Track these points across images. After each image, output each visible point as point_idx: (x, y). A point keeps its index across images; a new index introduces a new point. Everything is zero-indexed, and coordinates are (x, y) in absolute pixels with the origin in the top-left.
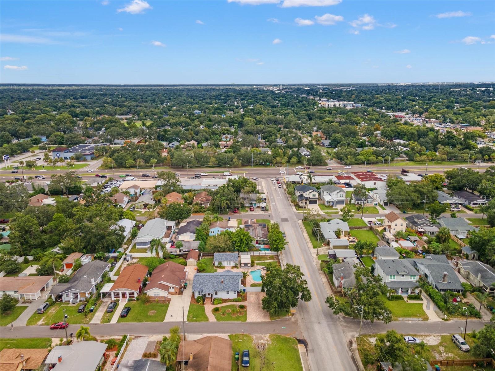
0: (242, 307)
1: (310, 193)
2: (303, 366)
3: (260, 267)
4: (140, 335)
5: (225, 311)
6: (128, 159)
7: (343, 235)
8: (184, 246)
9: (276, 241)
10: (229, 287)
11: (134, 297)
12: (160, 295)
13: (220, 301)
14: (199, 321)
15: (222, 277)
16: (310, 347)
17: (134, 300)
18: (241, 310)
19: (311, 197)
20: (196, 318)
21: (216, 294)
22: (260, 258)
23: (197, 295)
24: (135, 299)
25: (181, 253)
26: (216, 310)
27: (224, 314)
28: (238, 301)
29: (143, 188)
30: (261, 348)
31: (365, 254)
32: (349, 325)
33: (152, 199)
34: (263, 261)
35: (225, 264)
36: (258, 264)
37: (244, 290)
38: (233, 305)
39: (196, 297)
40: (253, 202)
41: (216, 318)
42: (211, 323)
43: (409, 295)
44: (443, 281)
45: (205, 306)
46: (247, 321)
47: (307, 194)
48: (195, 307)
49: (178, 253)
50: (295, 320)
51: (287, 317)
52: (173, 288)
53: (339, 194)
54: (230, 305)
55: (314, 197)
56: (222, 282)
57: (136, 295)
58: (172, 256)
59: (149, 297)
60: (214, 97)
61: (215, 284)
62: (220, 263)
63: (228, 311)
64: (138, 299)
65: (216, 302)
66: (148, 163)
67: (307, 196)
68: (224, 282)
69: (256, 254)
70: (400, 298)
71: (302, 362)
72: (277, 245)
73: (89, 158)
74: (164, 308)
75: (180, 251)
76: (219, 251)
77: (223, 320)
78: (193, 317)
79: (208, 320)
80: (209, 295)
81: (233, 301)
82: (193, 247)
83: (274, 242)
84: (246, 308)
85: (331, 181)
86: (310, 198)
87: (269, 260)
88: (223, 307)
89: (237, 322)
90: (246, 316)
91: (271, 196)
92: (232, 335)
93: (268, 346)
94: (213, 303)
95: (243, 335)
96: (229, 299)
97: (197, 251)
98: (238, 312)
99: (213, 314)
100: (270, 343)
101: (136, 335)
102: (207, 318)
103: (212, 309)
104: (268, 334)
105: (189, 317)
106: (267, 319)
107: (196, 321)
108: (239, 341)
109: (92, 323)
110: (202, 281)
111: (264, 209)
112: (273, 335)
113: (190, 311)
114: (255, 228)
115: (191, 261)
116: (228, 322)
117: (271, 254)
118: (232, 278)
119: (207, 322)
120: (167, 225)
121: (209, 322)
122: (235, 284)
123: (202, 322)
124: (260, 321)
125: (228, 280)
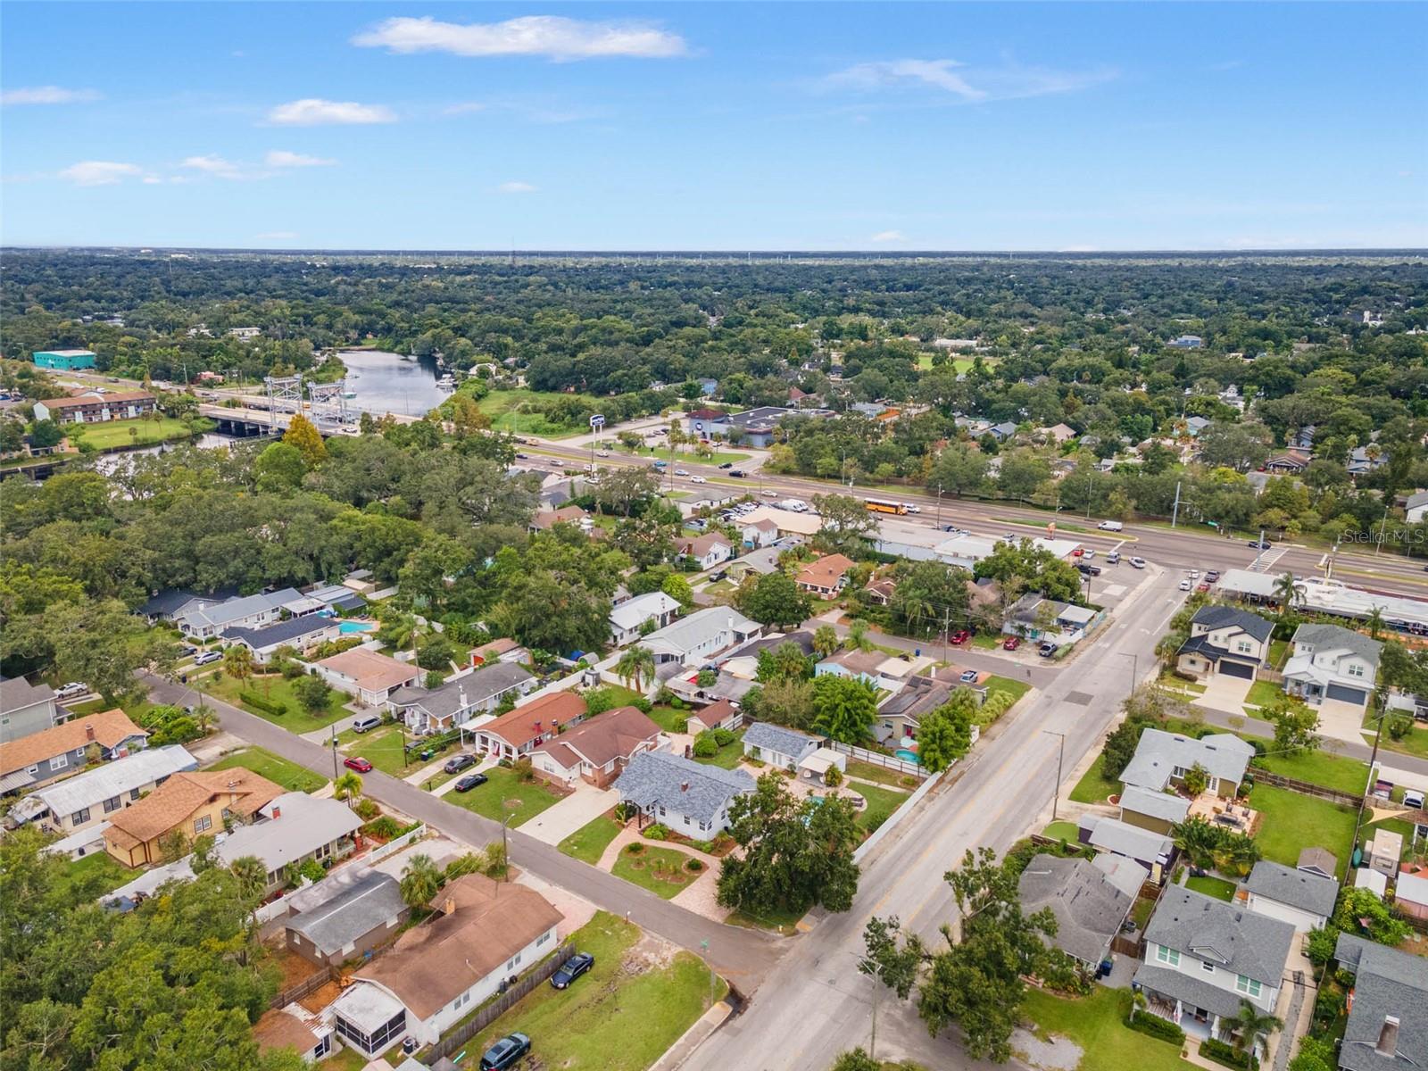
1: (1230, 636)
2: (673, 1048)
4: (449, 835)
5: (649, 859)
6: (824, 456)
7: (1216, 792)
8: (717, 687)
10: (693, 808)
11: (511, 759)
12: (556, 774)
13: (661, 833)
14: (578, 857)
16: (739, 1022)
17: (510, 766)
18: (686, 871)
19: (1233, 649)
20: (580, 848)
21: (661, 813)
22: (877, 773)
24: (512, 764)
26: (633, 849)
27: (639, 864)
28: (701, 850)
29: (787, 532)
30: (633, 968)
31: (1221, 870)
32: (907, 1025)
33: (771, 561)
34: (876, 784)
35: (767, 755)
36: (853, 786)
38: (681, 854)
40: (1028, 626)
41: (616, 865)
42: (595, 870)
43: (1212, 1040)
44: (1380, 1045)
45: (621, 830)
46: (672, 900)
47: (1221, 639)
48: (602, 825)
49: (691, 698)
51: (772, 933)
53: (1346, 664)
54: (674, 852)
55: (1243, 653)
56: (684, 787)
57: (514, 756)
58: (675, 702)
59: (535, 769)
60: (1305, 295)
61: (668, 789)
62: (757, 750)
63: (657, 861)
65: (649, 832)
66: (872, 472)
67: (1220, 644)
68: (688, 790)
69: (876, 759)
70: (1173, 1036)
71: (681, 1040)
73: (759, 440)
74: (542, 803)
75: (698, 694)
77: (625, 877)
78: (575, 844)
81: (692, 846)
82: (734, 694)
84: (700, 872)
85: (1376, 613)
86: (1225, 652)
87: (896, 785)
88: (656, 848)
89: (647, 893)
90: (681, 889)
91: (1123, 622)
92: (606, 913)
93: (653, 972)
94: (644, 831)
95: (626, 922)
96: (689, 838)
97: (734, 705)
98: (676, 872)
99: (620, 854)
100: (663, 968)
101: (444, 833)
102: (598, 856)
103: (630, 843)
104: (681, 949)
105: (568, 839)
106: (717, 915)
107: (572, 854)
108: (603, 932)
109: (408, 780)
110: (647, 771)
111: (1048, 652)
112: (689, 955)
113: (582, 829)
114: (927, 692)
115: (696, 724)
116: (631, 883)
117: (916, 774)
118: (713, 788)
119: (591, 866)
120: (736, 629)
121: (593, 867)
122: (712, 804)
123: (581, 861)
124: (698, 913)
125: (701, 789)
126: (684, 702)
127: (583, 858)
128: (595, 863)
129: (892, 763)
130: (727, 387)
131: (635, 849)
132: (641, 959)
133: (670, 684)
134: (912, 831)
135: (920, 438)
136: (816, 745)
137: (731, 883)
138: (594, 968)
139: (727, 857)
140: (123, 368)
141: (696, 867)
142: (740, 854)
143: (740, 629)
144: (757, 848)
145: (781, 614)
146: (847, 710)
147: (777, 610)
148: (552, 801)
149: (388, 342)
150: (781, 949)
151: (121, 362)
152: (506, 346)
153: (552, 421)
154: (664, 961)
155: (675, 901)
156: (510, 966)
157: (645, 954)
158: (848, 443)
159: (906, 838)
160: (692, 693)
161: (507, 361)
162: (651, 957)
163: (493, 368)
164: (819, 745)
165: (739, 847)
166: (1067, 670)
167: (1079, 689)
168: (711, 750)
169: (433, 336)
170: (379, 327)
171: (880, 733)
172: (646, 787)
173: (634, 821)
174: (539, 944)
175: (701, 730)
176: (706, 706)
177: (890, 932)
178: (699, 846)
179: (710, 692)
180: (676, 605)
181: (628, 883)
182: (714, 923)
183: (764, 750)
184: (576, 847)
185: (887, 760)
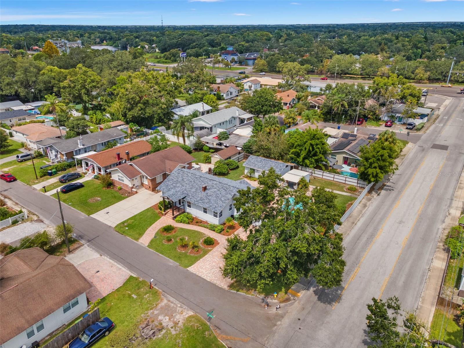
5: (177, 237)
8: (228, 140)
10: (209, 202)
12: (125, 182)
13: (185, 219)
14: (127, 235)
15: (211, 183)
18: (203, 246)
20: (129, 229)
21: (189, 206)
25: (217, 147)
27: (169, 240)
28: (214, 231)
29: (265, 85)
30: (148, 332)
38: (200, 233)
40: (397, 115)
41: (152, 241)
42: (138, 245)
45: (162, 217)
46: (189, 268)
48: (149, 213)
54: (195, 232)
56: (203, 189)
62: (252, 171)
65: (179, 218)
69: (328, 176)
77: (156, 250)
78: (128, 226)
81: (208, 228)
82: (238, 143)
87: (344, 191)
88: (182, 229)
89: (172, 262)
90: (197, 259)
91: (445, 116)
92: (136, 279)
93: (164, 337)
94: (175, 217)
95: (151, 287)
96: (206, 222)
97: (239, 149)
98: (194, 247)
99: (157, 234)
100: (174, 332)
101: (41, 217)
102: (141, 235)
103: (165, 225)
104: (191, 313)
105: (123, 223)
106: (224, 283)
107: (123, 233)
108: (130, 296)
109: (35, 186)
110: (180, 179)
111: (411, 127)
112: (199, 320)
113: (135, 216)
114: (354, 140)
115: (216, 158)
116: (160, 255)
117: (356, 184)
118: (224, 189)
119: (134, 241)
120: (241, 117)
121: (136, 242)
122: (223, 199)
123: (128, 237)
124: (209, 280)
125: (215, 190)
126: (210, 148)
127: (130, 236)
128: (137, 239)
129: (339, 178)
130: (237, 47)
131: (168, 229)
132: (156, 323)
133: (204, 140)
134: (362, 220)
135: (321, 57)
136: (289, 168)
137: (235, 259)
138: (113, 333)
139: (232, 236)
140: (5, 45)
141: (210, 243)
142: (242, 234)
143: (242, 117)
144: (257, 231)
146: (312, 145)
147: (263, 106)
148: (120, 199)
149: (111, 42)
150: (277, 315)
151: (4, 44)
152: (153, 40)
153: (166, 59)
154: (176, 324)
155: (192, 269)
156: (30, 334)
157: (160, 318)
158: (290, 57)
159: (359, 224)
160: (215, 143)
161: (153, 46)
162: (165, 321)
163: (147, 47)
164: (292, 168)
165: (241, 229)
166: (425, 135)
167: (437, 143)
168: (224, 171)
169: (127, 39)
170: (108, 38)
171: (331, 161)
172: (178, 189)
173: (170, 211)
174: (65, 311)
175: (218, 160)
176: (223, 149)
177: (390, 313)
178: (213, 228)
179: (225, 143)
180: (210, 108)
181: (158, 255)
182: (221, 288)
183: (258, 171)
184: (127, 228)
185: (336, 177)
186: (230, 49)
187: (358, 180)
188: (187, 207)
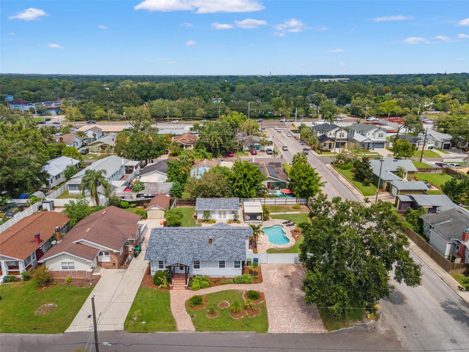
0: (254, 296)
1: (336, 132)
3: (280, 222)
5: (215, 305)
7: (406, 178)
8: (146, 190)
9: (305, 178)
10: (226, 253)
11: (18, 273)
12: (76, 269)
13: (205, 282)
14: (153, 330)
15: (209, 232)
17: (19, 280)
18: (252, 303)
19: (338, 137)
20: (148, 322)
21: (196, 267)
22: (277, 208)
23: (155, 269)
24: (20, 276)
25: (139, 199)
26: (196, 302)
27: (212, 313)
28: (244, 283)
29: (107, 132)
33: (113, 139)
34: (284, 213)
35: (215, 217)
36: (274, 217)
37: (256, 260)
38: (233, 291)
39: (153, 274)
40: (255, 144)
41: (194, 322)
42: (181, 334)
45: (171, 292)
46: (269, 331)
48: (149, 294)
49: (135, 199)
50: (388, 332)
52: (107, 253)
53: (377, 134)
54: (226, 292)
55: (342, 137)
56: (211, 241)
57: (22, 268)
58: (122, 204)
59: (52, 273)
61: (195, 246)
62: (207, 214)
63: (222, 305)
64: (27, 278)
65: (195, 285)
68: (213, 243)
69: (269, 202)
72: (308, 186)
74: (76, 298)
75: (138, 196)
76: (205, 196)
77: (211, 329)
78: (140, 319)
79: (174, 328)
80: (181, 268)
81: (234, 283)
82: (162, 190)
83: (301, 180)
84: (264, 298)
86: (336, 139)
89: (244, 334)
94: (191, 285)
97: (168, 196)
99: (189, 311)
102: (171, 322)
105: (129, 319)
106: (317, 328)
107: (145, 330)
113: (134, 304)
114: (262, 167)
115: (154, 211)
116: (223, 332)
117: (295, 203)
118: (230, 235)
119: (173, 332)
120: (126, 165)
121: (176, 332)
122: (238, 246)
123: (159, 332)
124: (302, 333)
125: (222, 238)
127: (159, 329)
133: (114, 195)
145: (152, 152)
155: (273, 330)
172: (177, 252)
175: (158, 211)
179: (144, 193)
180: (77, 161)
181: (220, 333)
182: (321, 334)
183: (213, 212)
184: (144, 322)
185: (277, 200)
186: (11, 98)
187: (297, 199)
188: (193, 269)
